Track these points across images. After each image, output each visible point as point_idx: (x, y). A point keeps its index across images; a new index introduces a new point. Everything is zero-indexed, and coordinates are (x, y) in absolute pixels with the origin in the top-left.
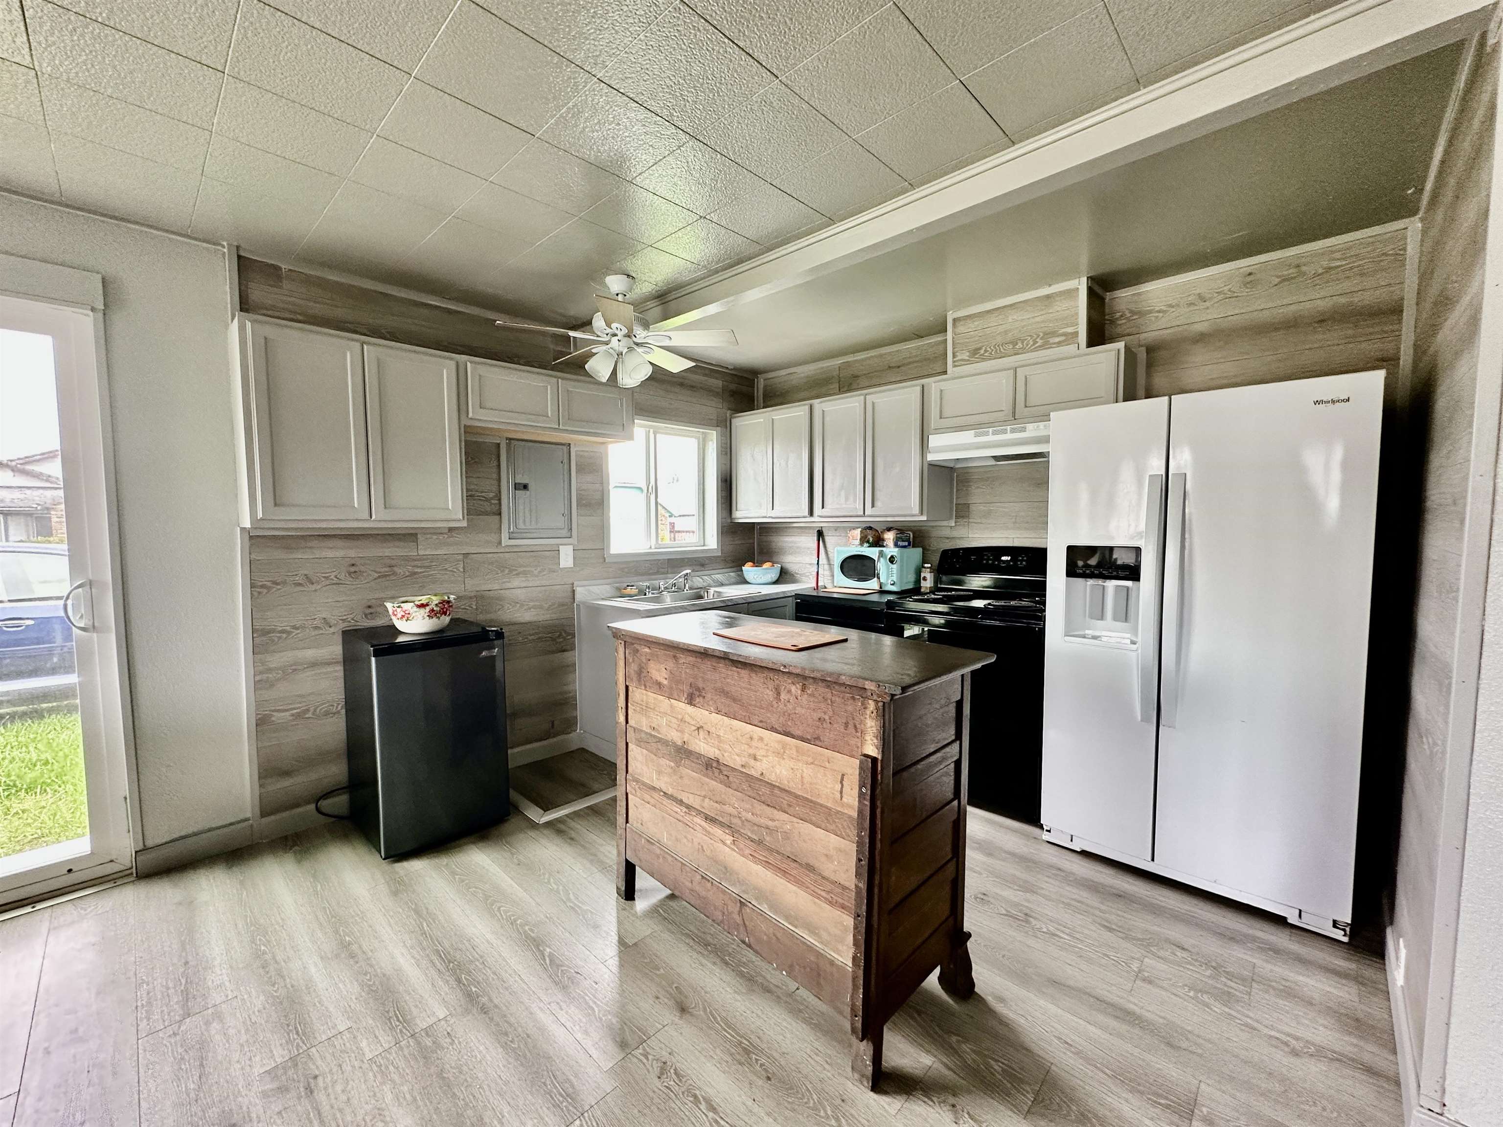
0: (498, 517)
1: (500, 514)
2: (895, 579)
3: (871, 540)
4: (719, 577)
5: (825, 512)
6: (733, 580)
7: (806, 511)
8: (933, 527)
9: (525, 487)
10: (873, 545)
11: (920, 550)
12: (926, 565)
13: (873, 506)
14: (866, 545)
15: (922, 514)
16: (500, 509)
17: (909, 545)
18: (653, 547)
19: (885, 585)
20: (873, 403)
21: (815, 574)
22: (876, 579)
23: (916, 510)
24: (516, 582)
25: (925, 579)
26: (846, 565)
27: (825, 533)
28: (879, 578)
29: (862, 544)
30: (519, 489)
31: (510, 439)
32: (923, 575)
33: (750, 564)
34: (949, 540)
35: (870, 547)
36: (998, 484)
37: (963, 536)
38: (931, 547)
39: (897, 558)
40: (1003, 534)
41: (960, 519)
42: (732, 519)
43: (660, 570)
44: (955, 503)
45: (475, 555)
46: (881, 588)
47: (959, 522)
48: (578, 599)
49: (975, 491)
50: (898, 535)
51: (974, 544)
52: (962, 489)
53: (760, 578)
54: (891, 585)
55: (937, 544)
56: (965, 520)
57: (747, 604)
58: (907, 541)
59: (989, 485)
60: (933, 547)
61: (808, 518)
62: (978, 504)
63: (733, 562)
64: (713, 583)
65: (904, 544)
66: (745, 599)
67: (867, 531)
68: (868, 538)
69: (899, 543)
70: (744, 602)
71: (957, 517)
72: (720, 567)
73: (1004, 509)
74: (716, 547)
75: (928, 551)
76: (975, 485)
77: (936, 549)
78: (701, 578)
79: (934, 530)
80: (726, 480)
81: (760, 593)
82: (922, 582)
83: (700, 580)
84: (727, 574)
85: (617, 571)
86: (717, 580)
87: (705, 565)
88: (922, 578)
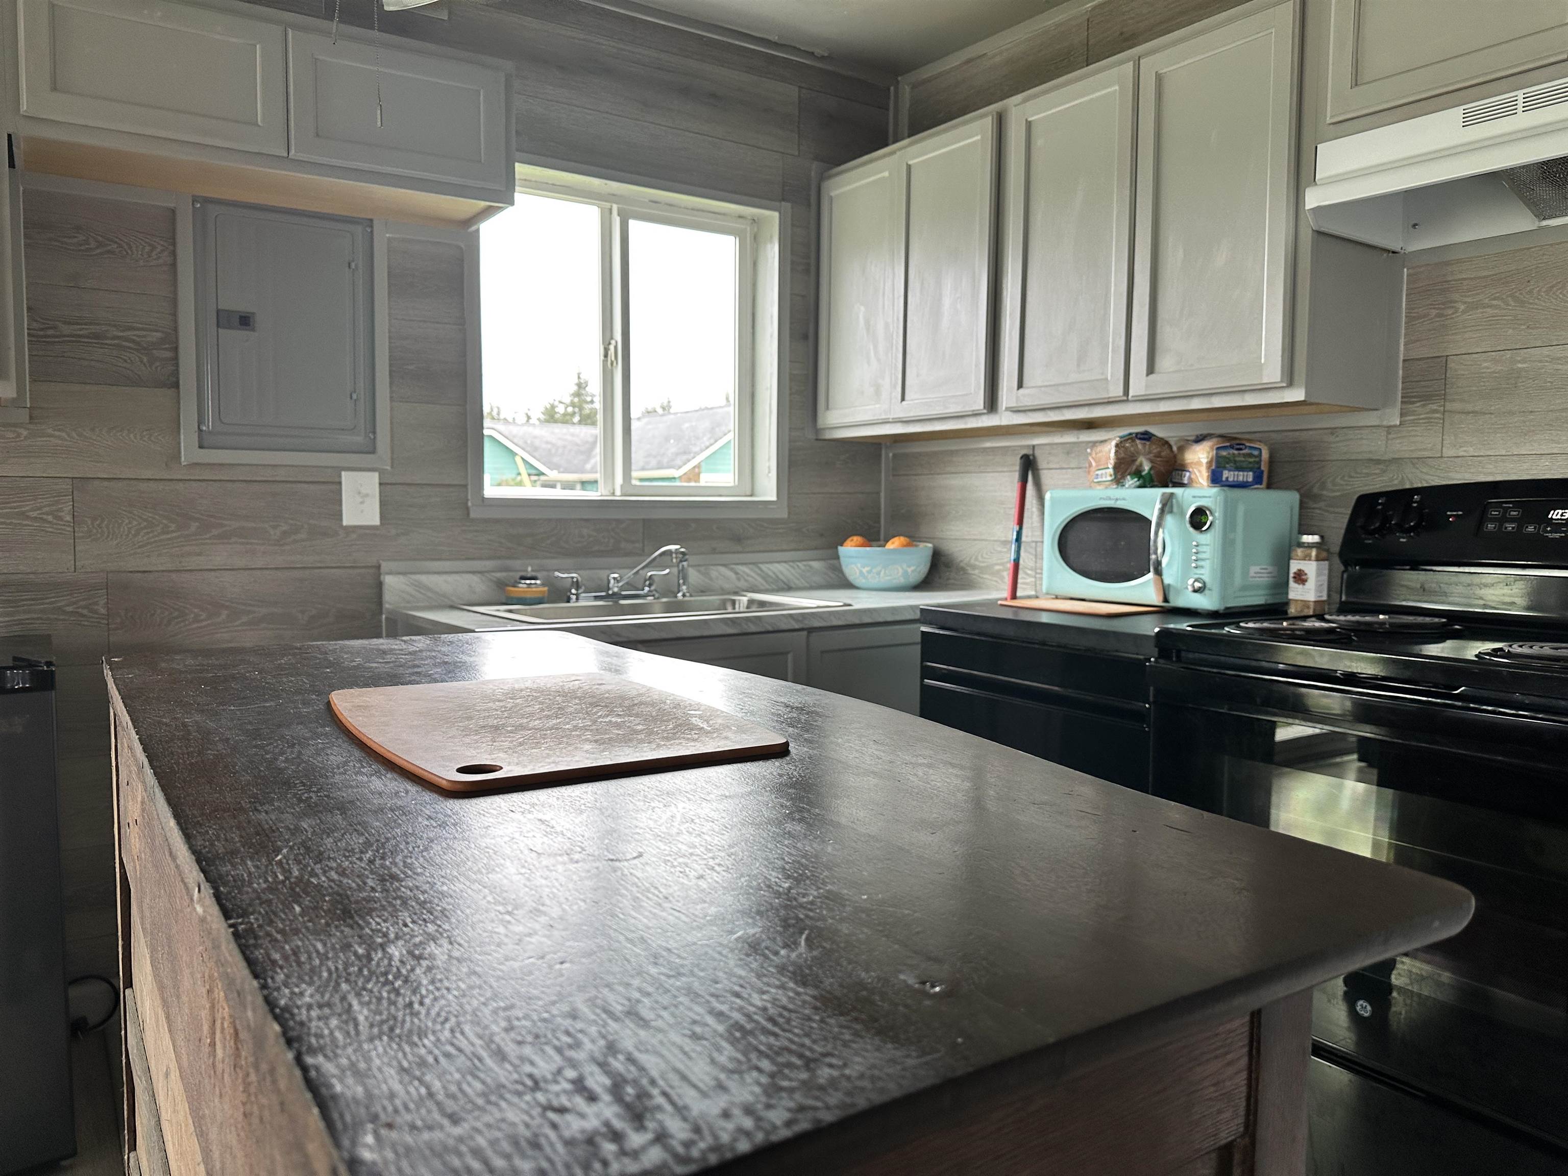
0: (171, 392)
1: (176, 385)
2: (1206, 573)
3: (1147, 467)
4: (781, 570)
5: (1027, 397)
6: (817, 579)
7: (978, 402)
8: (1333, 431)
9: (245, 321)
10: (1147, 482)
11: (1291, 498)
12: (1307, 539)
13: (1151, 370)
14: (1130, 481)
15: (1291, 383)
16: (176, 373)
17: (1258, 480)
18: (618, 492)
19: (1178, 592)
20: (1159, 79)
21: (1010, 566)
22: (1150, 576)
23: (1273, 372)
24: (220, 556)
25: (1300, 577)
26: (1072, 537)
27: (1042, 463)
28: (1158, 572)
29: (1119, 477)
30: (230, 327)
31: (207, 201)
32: (1294, 566)
33: (857, 539)
34: (1381, 466)
35: (1140, 487)
36: (1544, 290)
37: (1426, 454)
38: (1323, 486)
39: (1215, 518)
40: (1559, 443)
41: (1418, 404)
42: (817, 431)
43: (623, 545)
44: (1402, 357)
45: (106, 483)
46: (1166, 600)
47: (1413, 413)
48: (390, 604)
49: (1465, 317)
50: (1224, 453)
51: (1458, 476)
52: (1425, 316)
53: (879, 573)
54: (1195, 591)
55: (1342, 478)
56: (1434, 407)
57: (805, 633)
58: (1251, 470)
59: (1512, 296)
60: (1329, 485)
61: (984, 418)
62: (1474, 356)
63: (822, 535)
64: (764, 583)
65: (1241, 479)
66: (800, 618)
67: (1138, 441)
68: (1137, 463)
69: (1226, 474)
70: (797, 627)
71: (1407, 399)
72: (785, 547)
73: (1560, 367)
74: (774, 498)
75: (1316, 498)
76: (1469, 300)
77: (1338, 490)
78: (732, 570)
79: (1337, 439)
80: (805, 337)
81: (850, 605)
82: (1292, 584)
83: (728, 573)
84: (804, 563)
85: (503, 541)
86: (774, 576)
87: (747, 538)
88: (1291, 575)
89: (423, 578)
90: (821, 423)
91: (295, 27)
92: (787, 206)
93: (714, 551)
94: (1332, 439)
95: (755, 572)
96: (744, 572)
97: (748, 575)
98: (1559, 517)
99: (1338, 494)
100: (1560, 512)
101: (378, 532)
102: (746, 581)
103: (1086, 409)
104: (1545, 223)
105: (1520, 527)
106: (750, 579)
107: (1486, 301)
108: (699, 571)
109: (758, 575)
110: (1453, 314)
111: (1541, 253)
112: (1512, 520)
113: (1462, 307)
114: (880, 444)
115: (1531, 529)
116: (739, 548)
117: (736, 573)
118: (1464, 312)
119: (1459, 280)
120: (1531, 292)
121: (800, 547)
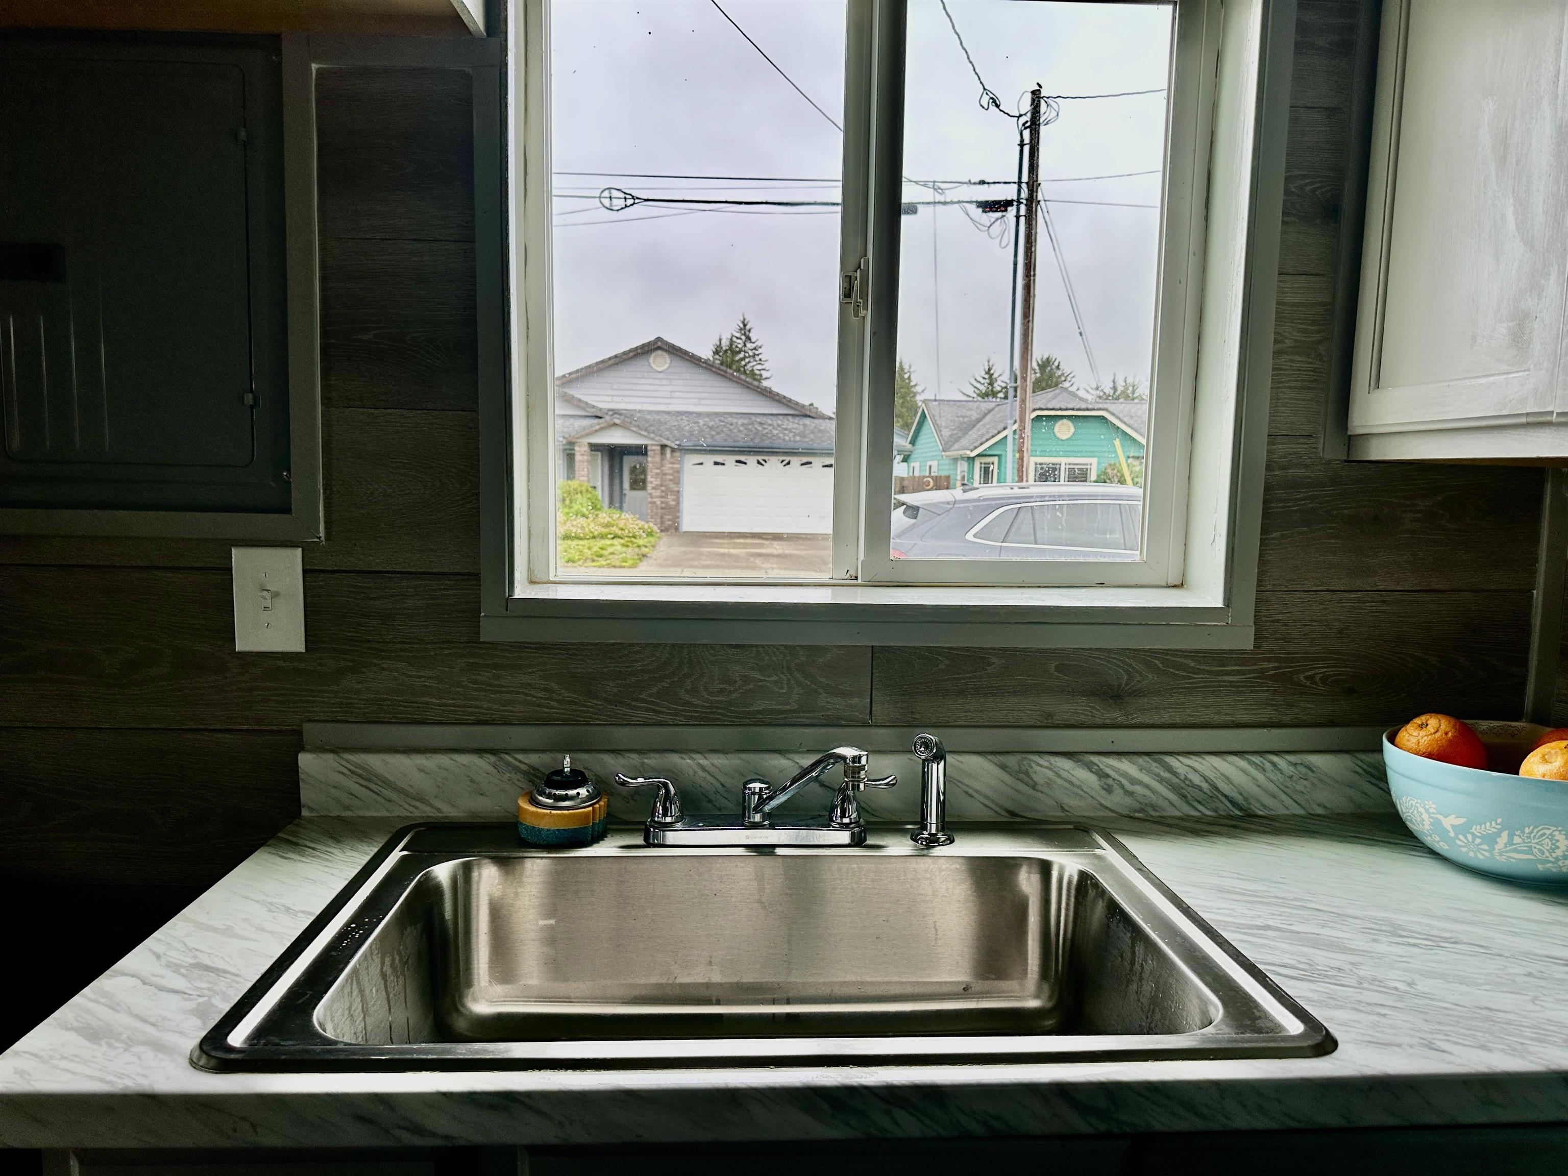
33: (1439, 732)
42: (1351, 441)
48: (311, 809)
78: (1089, 767)
83: (1081, 774)
84: (1291, 758)
85: (556, 687)
86: (1205, 786)
87: (1138, 693)
89: (375, 762)
90: (1357, 423)
93: (1049, 723)
95: (1149, 772)
96: (1125, 775)
97: (1134, 781)
101: (302, 666)
102: (1130, 794)
106: (1138, 789)
108: (1003, 767)
109: (1161, 780)
116: (1116, 716)
117: (1102, 775)
121: (1287, 719)
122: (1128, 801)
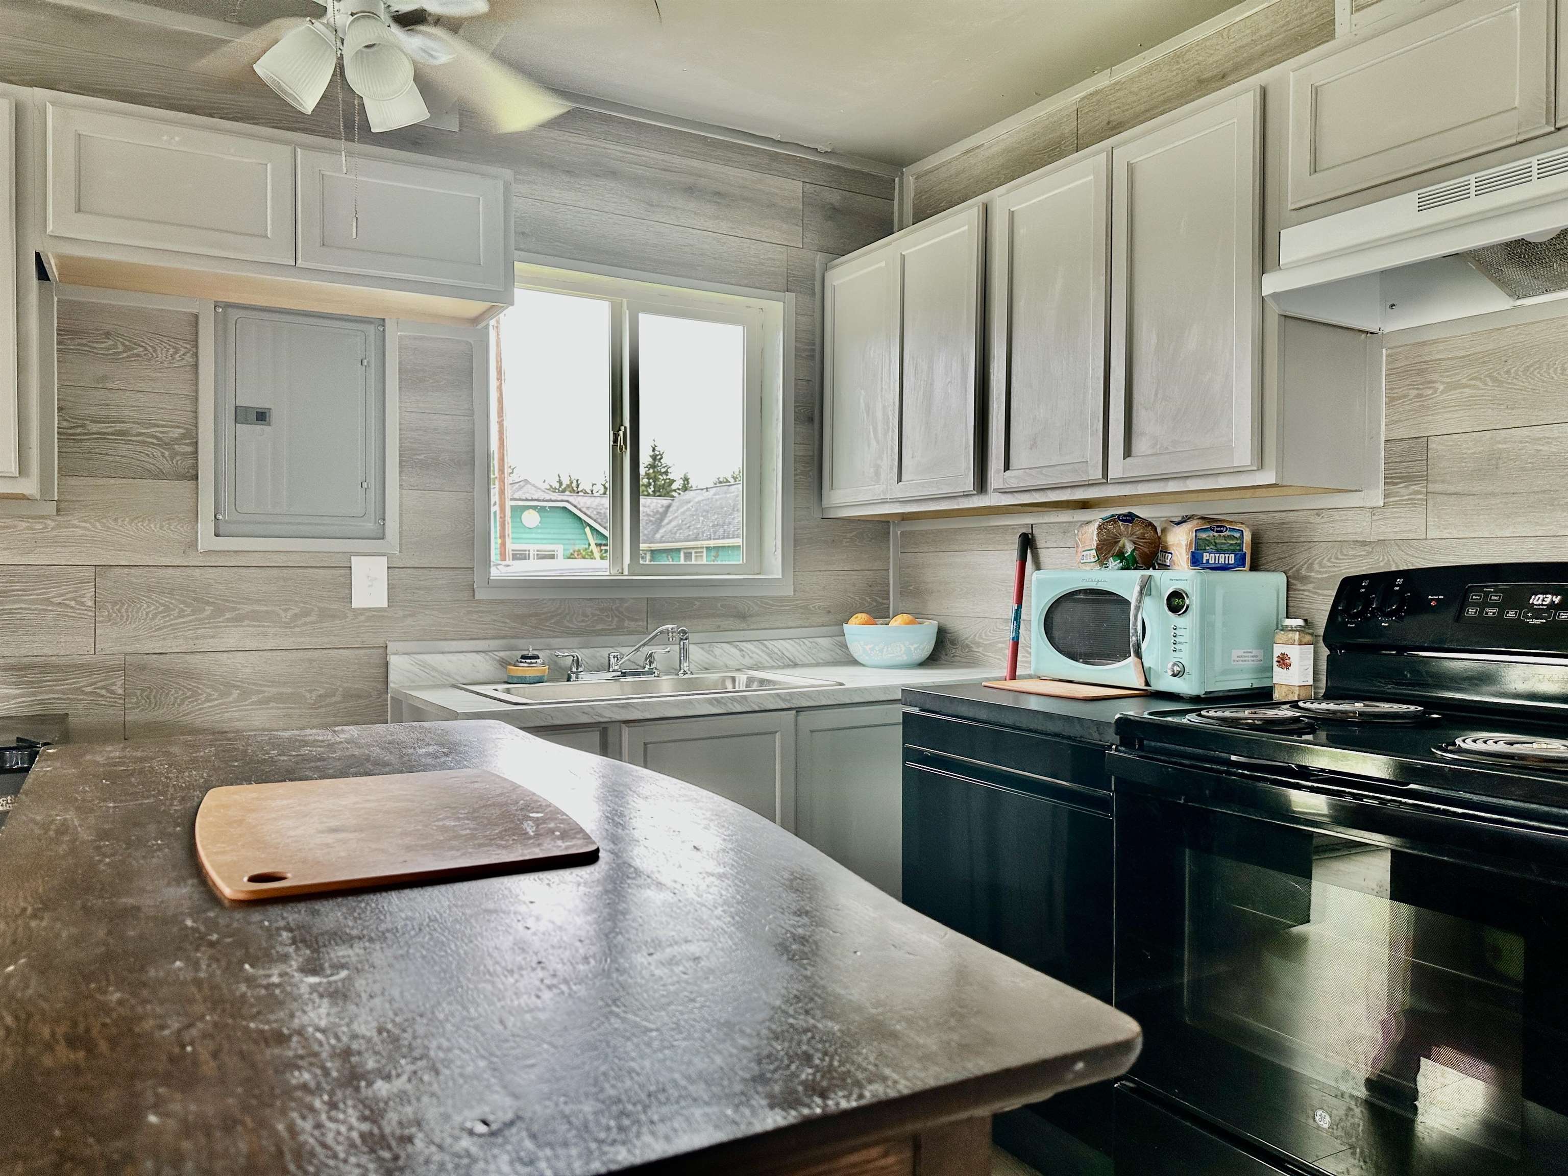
0: (190, 484)
1: (196, 477)
2: (1185, 656)
3: (1129, 548)
4: (789, 648)
5: (1013, 479)
6: (823, 656)
7: (968, 483)
8: (1319, 512)
9: (262, 416)
10: (1129, 564)
11: (1278, 580)
12: (1289, 622)
13: (1128, 453)
14: (1114, 563)
15: (1261, 466)
16: (195, 467)
17: (1241, 561)
18: (626, 572)
19: (1158, 676)
20: (1131, 169)
21: (1010, 643)
22: (1132, 659)
23: (1243, 455)
24: (232, 638)
25: (1284, 661)
26: (1057, 618)
27: (1041, 542)
28: (1139, 655)
29: (1102, 561)
30: (246, 422)
31: (228, 306)
32: (1278, 650)
33: (862, 617)
34: (1366, 548)
35: (1122, 569)
36: (1521, 369)
37: (1411, 536)
38: (1310, 568)
39: (1193, 601)
40: (1542, 525)
41: (1402, 485)
42: (823, 510)
43: (626, 623)
44: (1383, 439)
45: (126, 570)
46: (1147, 684)
47: (1396, 494)
48: (394, 683)
49: (1444, 397)
50: (1204, 535)
51: (1443, 559)
52: (1405, 396)
53: (881, 651)
54: (1174, 675)
55: (1329, 560)
56: (1416, 488)
57: (794, 712)
58: (1233, 552)
59: (1488, 376)
60: (1316, 567)
61: (975, 498)
62: (1455, 436)
63: (829, 612)
64: (768, 659)
65: (1222, 561)
66: (788, 698)
67: (1120, 523)
68: (1120, 544)
69: (1206, 556)
70: (784, 706)
71: (1389, 481)
72: (790, 624)
73: (1541, 448)
74: (780, 577)
75: (1304, 579)
76: (1445, 380)
77: (1326, 572)
78: (736, 647)
79: (1322, 520)
80: (811, 420)
81: (842, 684)
82: (1276, 669)
83: (733, 651)
84: (811, 640)
85: (508, 621)
86: (779, 653)
87: (751, 616)
88: (1275, 659)
89: (427, 658)
90: (825, 503)
91: (304, 146)
92: (792, 295)
93: (719, 629)
94: (1318, 520)
95: (758, 648)
96: (750, 650)
97: (753, 652)
98: (1540, 602)
99: (1324, 576)
100: (1541, 596)
101: (386, 614)
102: (751, 658)
103: (1069, 490)
104: (1519, 302)
105: (1501, 613)
106: (754, 656)
107: (1464, 381)
108: (702, 649)
109: (763, 651)
110: (1432, 394)
111: (1517, 332)
112: (1493, 605)
113: (1441, 387)
114: (888, 522)
115: (1511, 614)
116: (744, 625)
117: (741, 650)
118: (1442, 392)
119: (1436, 360)
120: (1508, 372)
121: (807, 625)
122: (751, 661)
